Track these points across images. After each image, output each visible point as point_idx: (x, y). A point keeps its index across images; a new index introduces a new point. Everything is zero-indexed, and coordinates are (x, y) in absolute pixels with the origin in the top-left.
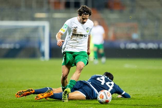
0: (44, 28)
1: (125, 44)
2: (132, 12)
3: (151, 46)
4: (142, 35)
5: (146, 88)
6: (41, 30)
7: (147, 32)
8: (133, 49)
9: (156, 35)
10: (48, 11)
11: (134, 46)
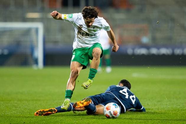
0: (37, 30)
1: (133, 49)
2: (141, 11)
3: (164, 51)
4: (154, 39)
5: (159, 101)
6: (33, 33)
7: (159, 35)
8: (143, 55)
9: (170, 39)
10: (42, 10)
11: (143, 51)
